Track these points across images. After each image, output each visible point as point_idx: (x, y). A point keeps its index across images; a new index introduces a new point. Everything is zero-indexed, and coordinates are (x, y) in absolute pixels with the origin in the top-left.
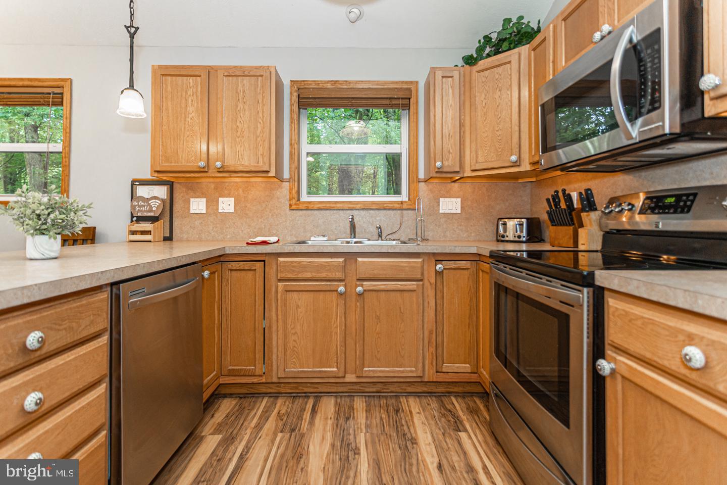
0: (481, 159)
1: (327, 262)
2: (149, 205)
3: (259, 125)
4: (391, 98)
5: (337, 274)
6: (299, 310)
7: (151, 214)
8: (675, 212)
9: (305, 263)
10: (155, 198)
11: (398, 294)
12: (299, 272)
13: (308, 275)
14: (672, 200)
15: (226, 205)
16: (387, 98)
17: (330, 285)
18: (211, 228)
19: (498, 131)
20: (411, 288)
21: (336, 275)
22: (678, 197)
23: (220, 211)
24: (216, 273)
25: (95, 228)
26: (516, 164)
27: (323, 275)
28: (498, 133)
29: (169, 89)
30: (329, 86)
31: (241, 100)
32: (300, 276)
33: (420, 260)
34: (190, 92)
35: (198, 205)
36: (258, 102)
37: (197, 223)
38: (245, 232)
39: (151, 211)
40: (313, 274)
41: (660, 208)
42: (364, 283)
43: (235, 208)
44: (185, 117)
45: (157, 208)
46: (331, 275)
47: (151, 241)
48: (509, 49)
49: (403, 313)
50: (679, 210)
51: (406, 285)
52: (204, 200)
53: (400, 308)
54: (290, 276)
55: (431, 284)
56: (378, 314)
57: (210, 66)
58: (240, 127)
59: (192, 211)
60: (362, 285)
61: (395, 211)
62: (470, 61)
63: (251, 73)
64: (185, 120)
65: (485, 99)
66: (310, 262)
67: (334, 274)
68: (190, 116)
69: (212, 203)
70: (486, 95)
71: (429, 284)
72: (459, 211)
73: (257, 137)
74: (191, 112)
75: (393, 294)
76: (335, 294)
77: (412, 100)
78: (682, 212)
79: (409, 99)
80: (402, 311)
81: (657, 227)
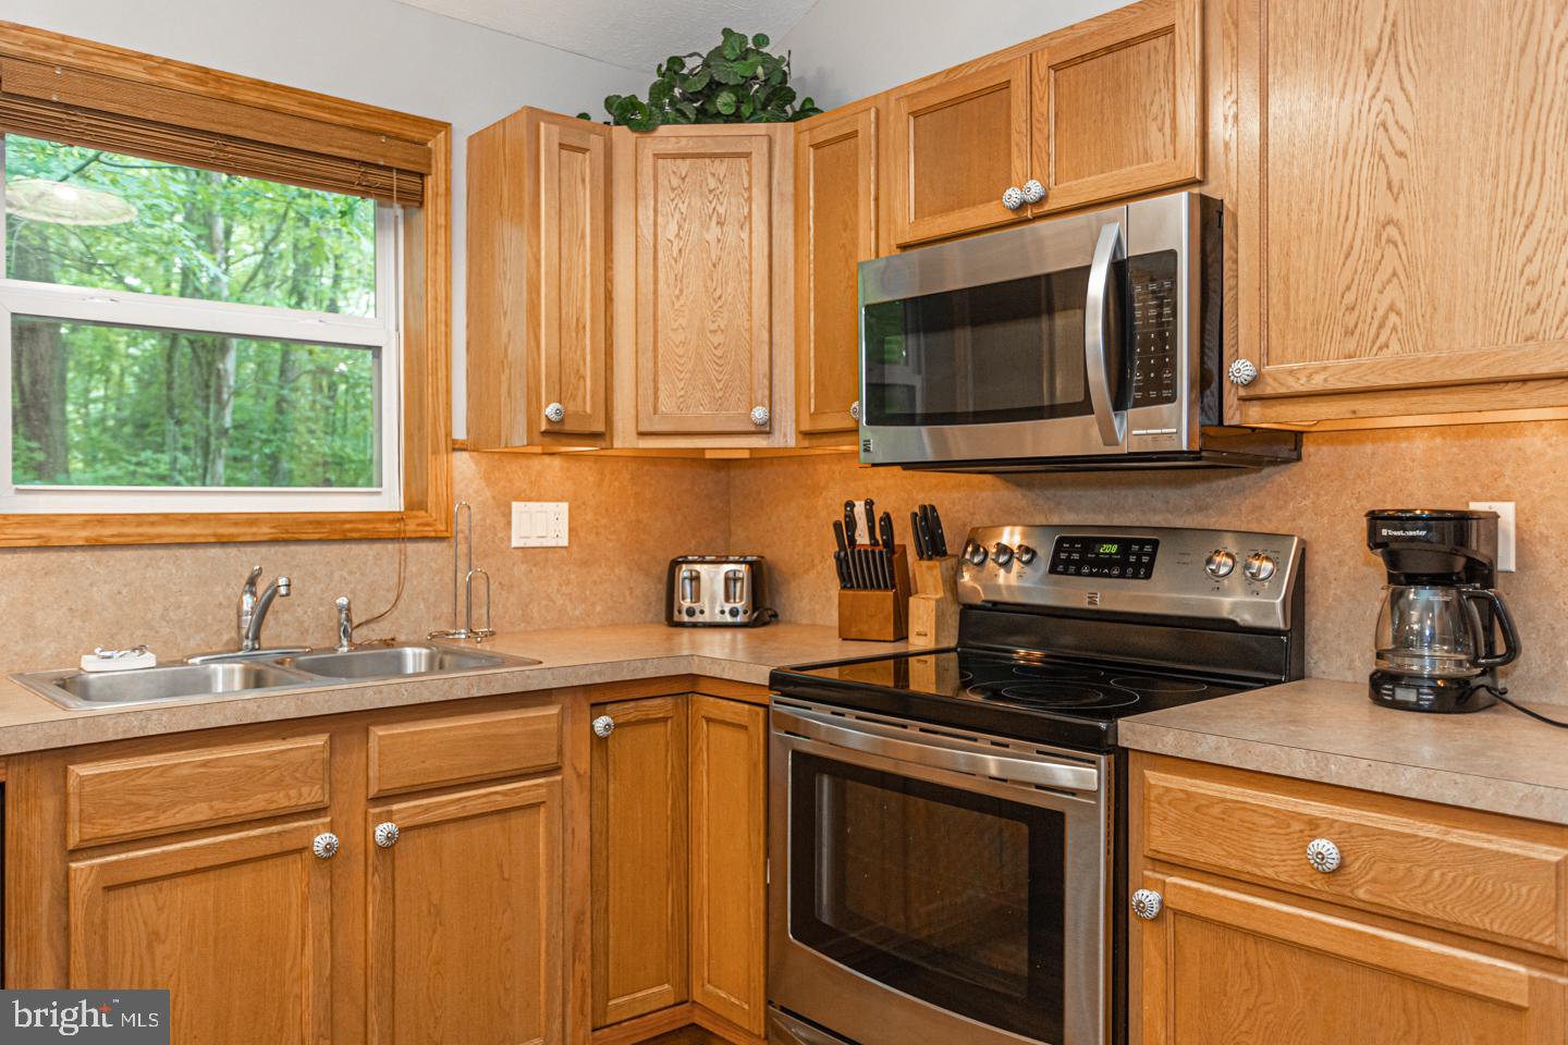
0: (666, 405)
1: (270, 755)
4: (364, 163)
5: (305, 790)
6: (160, 950)
8: (1122, 576)
9: (185, 771)
11: (495, 825)
12: (162, 808)
13: (200, 813)
14: (1114, 549)
16: (353, 161)
17: (279, 833)
19: (715, 332)
20: (530, 798)
21: (300, 795)
22: (1125, 545)
26: (765, 429)
27: (257, 803)
28: (717, 339)
32: (166, 820)
33: (554, 710)
40: (218, 805)
41: (1092, 564)
42: (395, 807)
46: (282, 800)
48: (736, 118)
49: (508, 880)
50: (1130, 571)
51: (516, 792)
53: (501, 866)
54: (124, 827)
55: (579, 776)
56: (435, 900)
60: (390, 813)
62: (624, 111)
65: (678, 235)
66: (205, 764)
67: (293, 793)
70: (680, 227)
71: (575, 776)
72: (564, 542)
75: (478, 829)
76: (296, 866)
77: (429, 181)
78: (1135, 576)
79: (422, 176)
80: (506, 876)
81: (1092, 602)
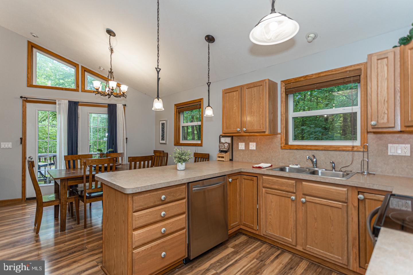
1: (286, 182)
2: (224, 146)
3: (261, 109)
4: (343, 78)
5: (291, 189)
6: (272, 204)
7: (225, 150)
9: (274, 181)
10: (226, 143)
11: (329, 208)
12: (272, 185)
13: (276, 187)
15: (253, 146)
16: (341, 79)
17: (287, 194)
18: (247, 156)
20: (338, 206)
21: (290, 189)
23: (250, 149)
24: (238, 180)
25: (209, 154)
27: (284, 188)
29: (227, 98)
30: (302, 79)
31: (253, 99)
32: (273, 187)
33: (345, 189)
34: (234, 98)
35: (242, 146)
36: (260, 98)
37: (241, 154)
38: (260, 159)
39: (225, 148)
40: (279, 187)
42: (307, 197)
43: (256, 148)
44: (233, 109)
45: (227, 147)
46: (288, 189)
47: (224, 161)
49: (332, 221)
51: (334, 203)
52: (244, 143)
53: (330, 217)
54: (268, 186)
55: (354, 206)
56: (316, 217)
57: (241, 85)
58: (253, 111)
59: (239, 149)
60: (305, 197)
61: (348, 152)
62: (402, 42)
63: (257, 85)
64: (233, 111)
66: (277, 180)
67: (289, 188)
68: (235, 109)
69: (247, 146)
73: (260, 115)
74: (235, 107)
75: (325, 207)
76: (289, 200)
79: (360, 76)
80: (332, 219)
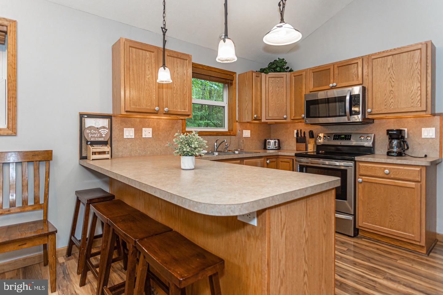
0: (270, 115)
2: (99, 132)
3: (185, 88)
4: (226, 79)
7: (102, 139)
8: (346, 140)
10: (104, 127)
14: (344, 136)
15: (147, 133)
16: (224, 79)
18: (137, 147)
19: (277, 104)
22: (346, 136)
23: (144, 136)
25: (52, 151)
26: (285, 119)
28: (278, 105)
29: (134, 56)
30: (201, 67)
31: (176, 72)
33: (263, 159)
34: (147, 61)
35: (129, 133)
36: (185, 74)
37: (129, 145)
38: (158, 149)
39: (101, 137)
41: (340, 138)
43: (152, 135)
44: (145, 77)
45: (106, 135)
47: (108, 159)
48: (280, 72)
50: (347, 139)
52: (133, 129)
57: (157, 47)
58: (175, 87)
59: (125, 137)
62: (262, 71)
64: (145, 79)
65: (272, 89)
68: (148, 77)
69: (138, 132)
70: (272, 88)
74: (148, 74)
77: (234, 81)
78: (348, 140)
79: (232, 80)
81: (341, 144)
